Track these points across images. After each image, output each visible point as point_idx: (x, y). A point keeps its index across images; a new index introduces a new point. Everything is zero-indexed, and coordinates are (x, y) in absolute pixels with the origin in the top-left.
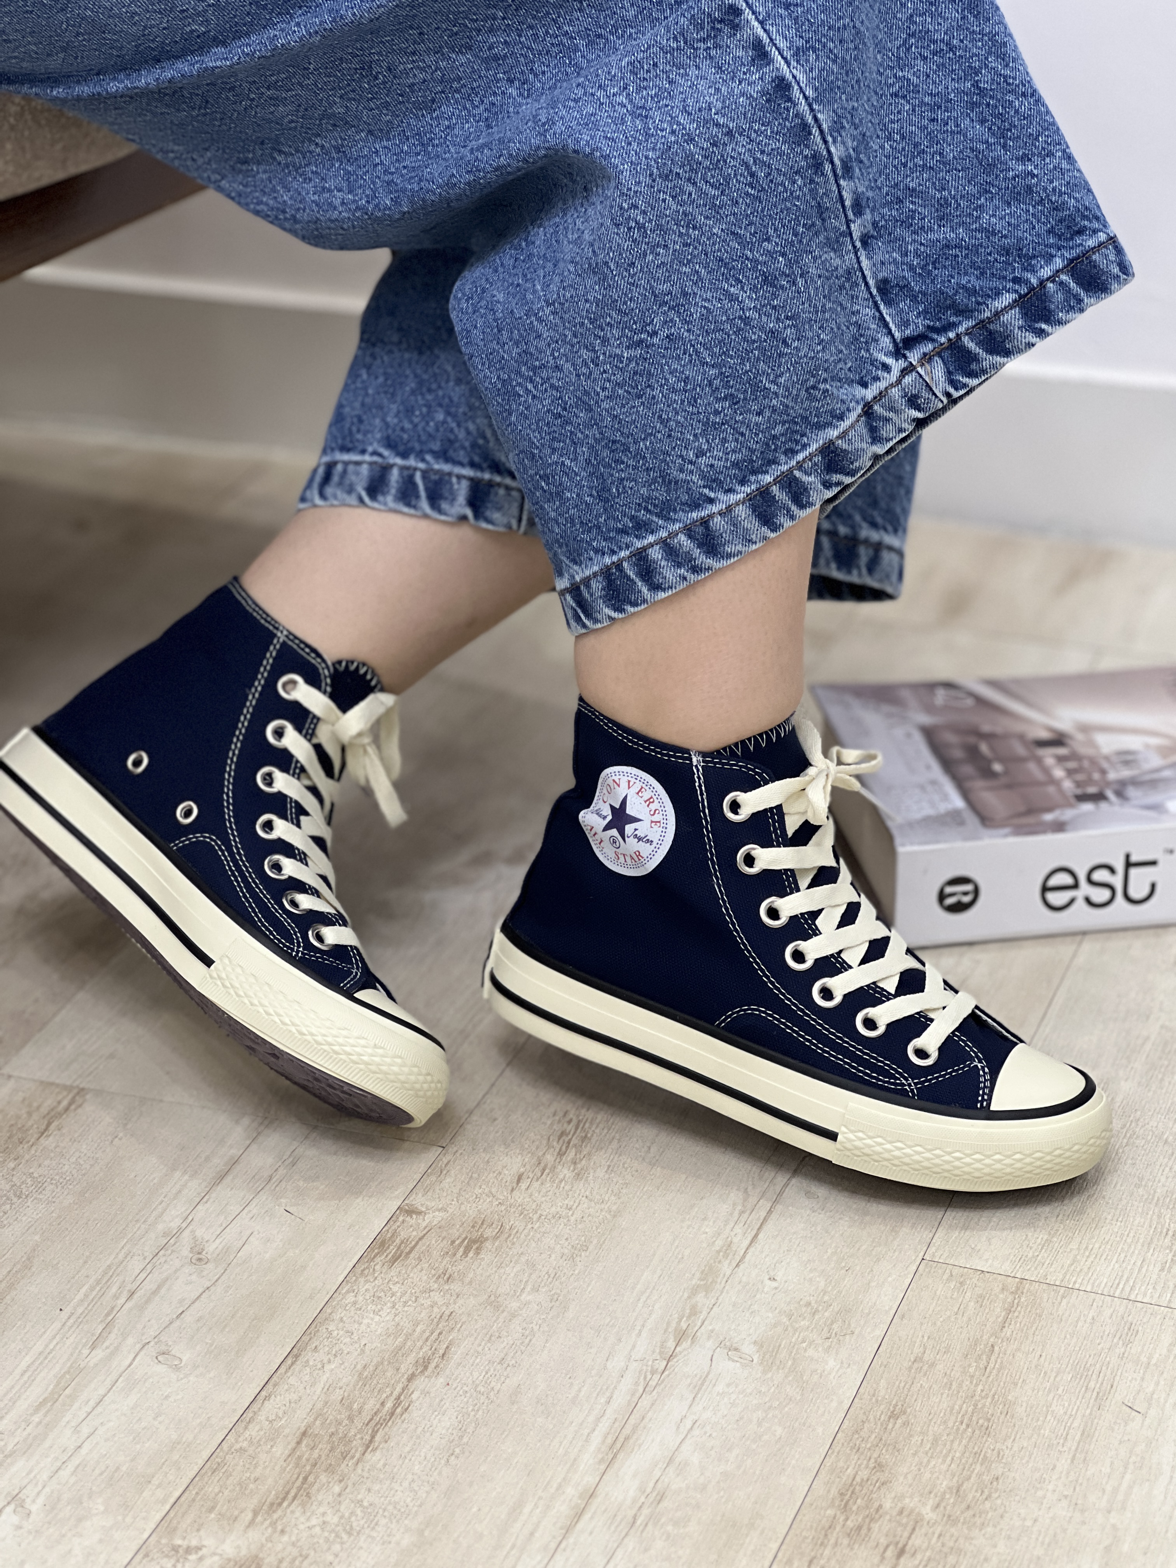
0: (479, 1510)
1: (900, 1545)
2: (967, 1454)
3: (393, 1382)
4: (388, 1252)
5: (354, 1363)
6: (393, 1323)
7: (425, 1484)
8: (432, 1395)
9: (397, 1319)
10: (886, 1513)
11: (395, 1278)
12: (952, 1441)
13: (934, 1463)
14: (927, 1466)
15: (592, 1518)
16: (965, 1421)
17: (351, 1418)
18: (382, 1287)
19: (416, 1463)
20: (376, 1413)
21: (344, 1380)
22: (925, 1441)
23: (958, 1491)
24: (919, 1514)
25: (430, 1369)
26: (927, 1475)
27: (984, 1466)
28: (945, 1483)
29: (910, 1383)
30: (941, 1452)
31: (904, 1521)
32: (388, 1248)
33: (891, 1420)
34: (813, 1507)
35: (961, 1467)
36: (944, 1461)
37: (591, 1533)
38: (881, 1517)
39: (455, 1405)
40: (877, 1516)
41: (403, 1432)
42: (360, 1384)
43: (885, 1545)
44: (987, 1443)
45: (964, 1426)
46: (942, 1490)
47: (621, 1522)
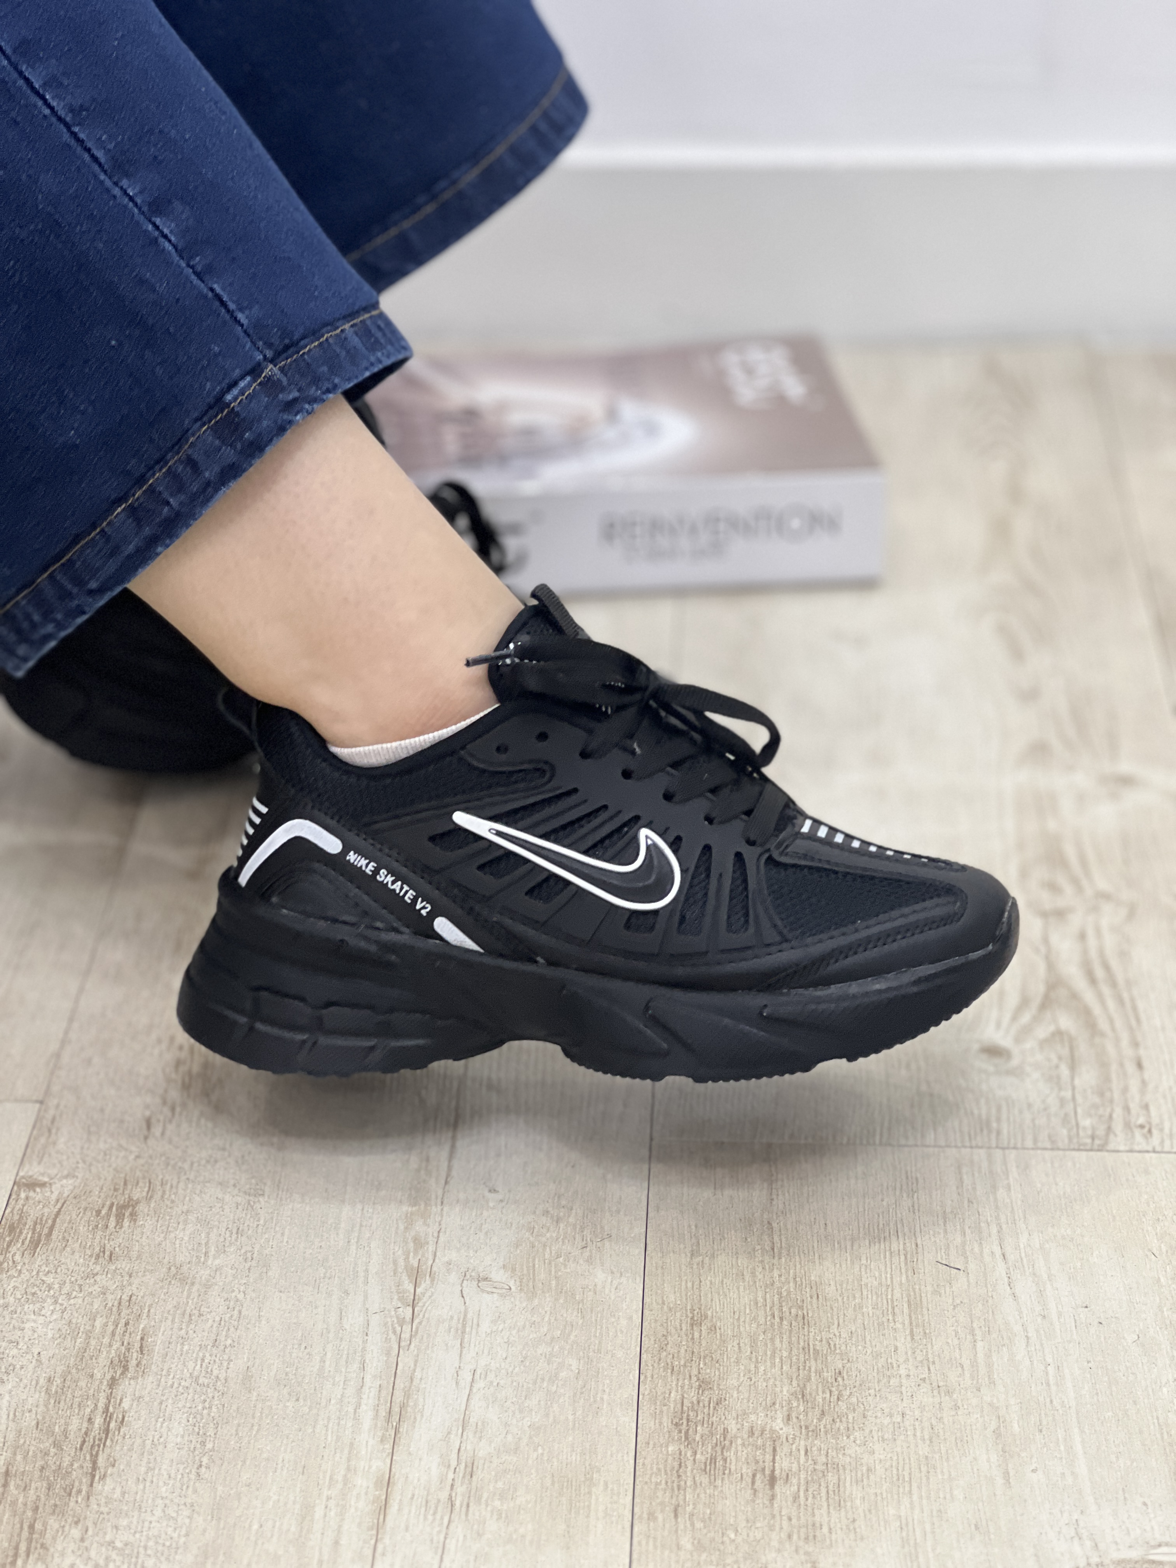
0: (261, 1526)
1: (767, 1472)
2: (795, 1352)
3: (91, 1392)
4: (22, 1237)
5: (34, 1377)
6: (64, 1322)
7: (182, 1507)
8: (147, 1399)
9: (66, 1315)
10: (736, 1437)
11: (44, 1267)
12: (772, 1340)
13: (763, 1368)
14: (757, 1372)
15: (400, 1510)
16: (776, 1314)
17: (56, 1444)
18: (32, 1280)
19: (161, 1484)
20: (86, 1433)
21: (30, 1400)
22: (741, 1345)
23: (803, 1396)
24: (772, 1431)
25: (132, 1369)
26: (762, 1385)
27: (819, 1362)
28: (785, 1390)
29: (697, 1283)
30: (766, 1353)
31: (760, 1442)
32: (21, 1233)
33: (695, 1328)
34: (651, 1446)
35: (794, 1368)
36: (773, 1365)
37: (407, 1529)
38: (731, 1443)
39: (180, 1405)
40: (727, 1443)
41: (130, 1450)
42: (52, 1401)
43: (750, 1474)
44: (811, 1335)
45: (777, 1319)
46: (785, 1398)
47: (436, 1508)
